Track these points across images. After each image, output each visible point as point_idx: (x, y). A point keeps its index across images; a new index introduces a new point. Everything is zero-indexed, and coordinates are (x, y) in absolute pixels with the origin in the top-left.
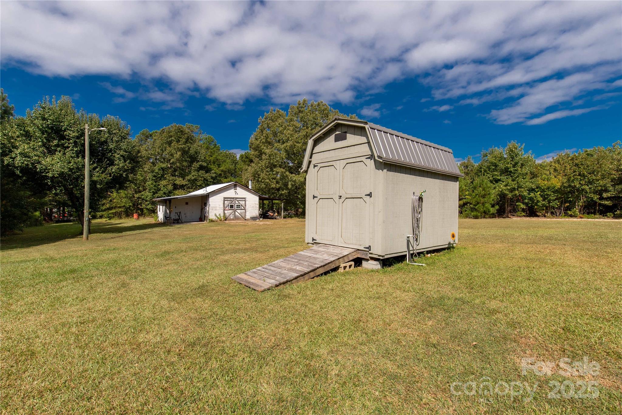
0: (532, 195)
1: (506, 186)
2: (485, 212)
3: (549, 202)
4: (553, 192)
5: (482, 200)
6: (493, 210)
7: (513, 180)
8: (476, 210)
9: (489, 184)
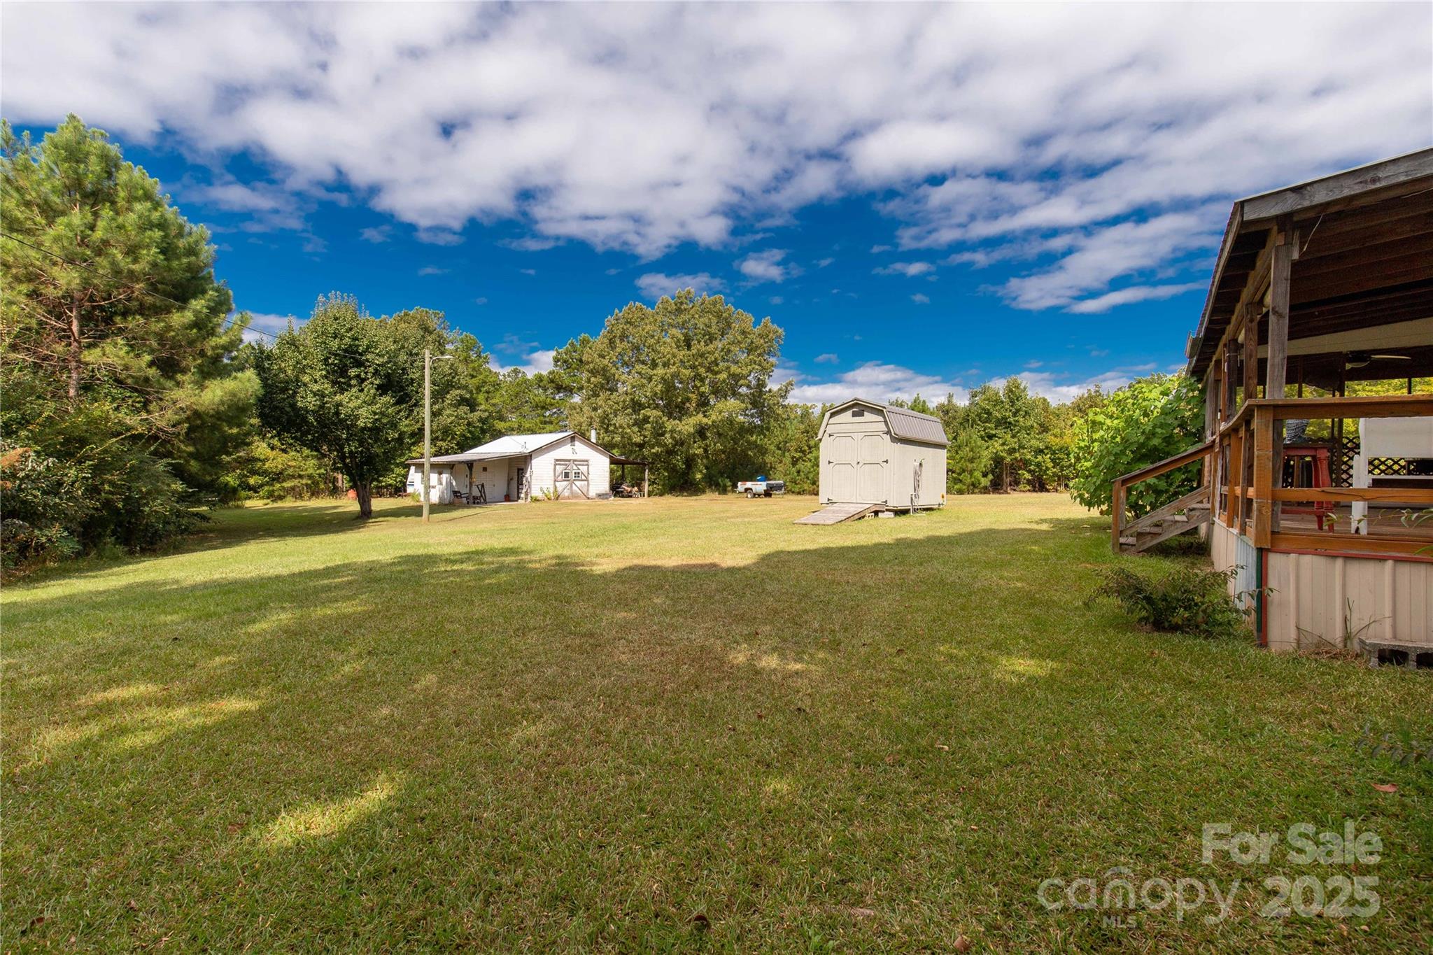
0: (1040, 458)
1: (1003, 444)
2: (973, 485)
4: (1066, 454)
5: (970, 466)
6: (985, 482)
7: (1013, 437)
8: (961, 481)
9: (980, 442)
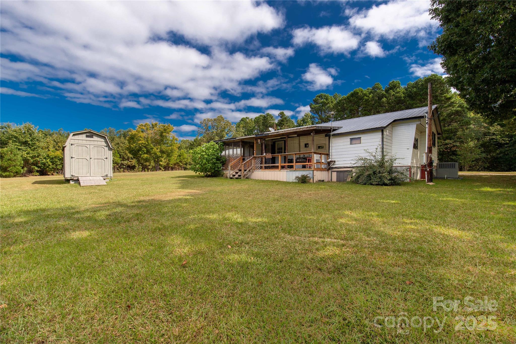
2: (17, 172)
3: (56, 165)
4: (58, 159)
6: (23, 171)
